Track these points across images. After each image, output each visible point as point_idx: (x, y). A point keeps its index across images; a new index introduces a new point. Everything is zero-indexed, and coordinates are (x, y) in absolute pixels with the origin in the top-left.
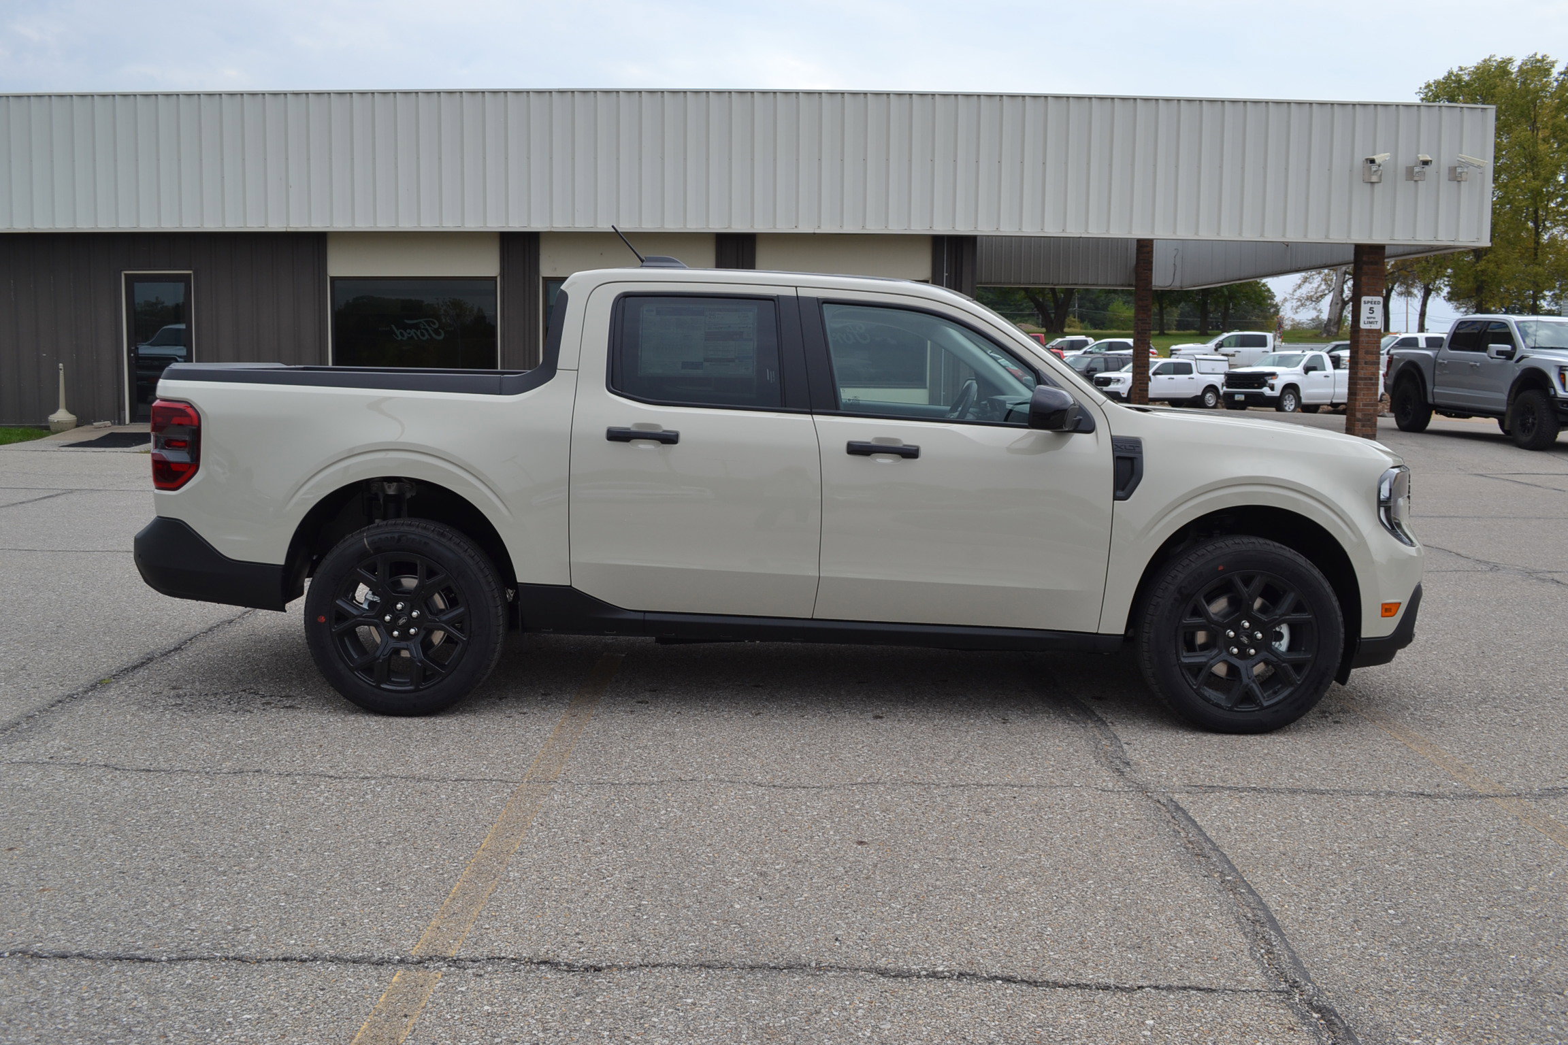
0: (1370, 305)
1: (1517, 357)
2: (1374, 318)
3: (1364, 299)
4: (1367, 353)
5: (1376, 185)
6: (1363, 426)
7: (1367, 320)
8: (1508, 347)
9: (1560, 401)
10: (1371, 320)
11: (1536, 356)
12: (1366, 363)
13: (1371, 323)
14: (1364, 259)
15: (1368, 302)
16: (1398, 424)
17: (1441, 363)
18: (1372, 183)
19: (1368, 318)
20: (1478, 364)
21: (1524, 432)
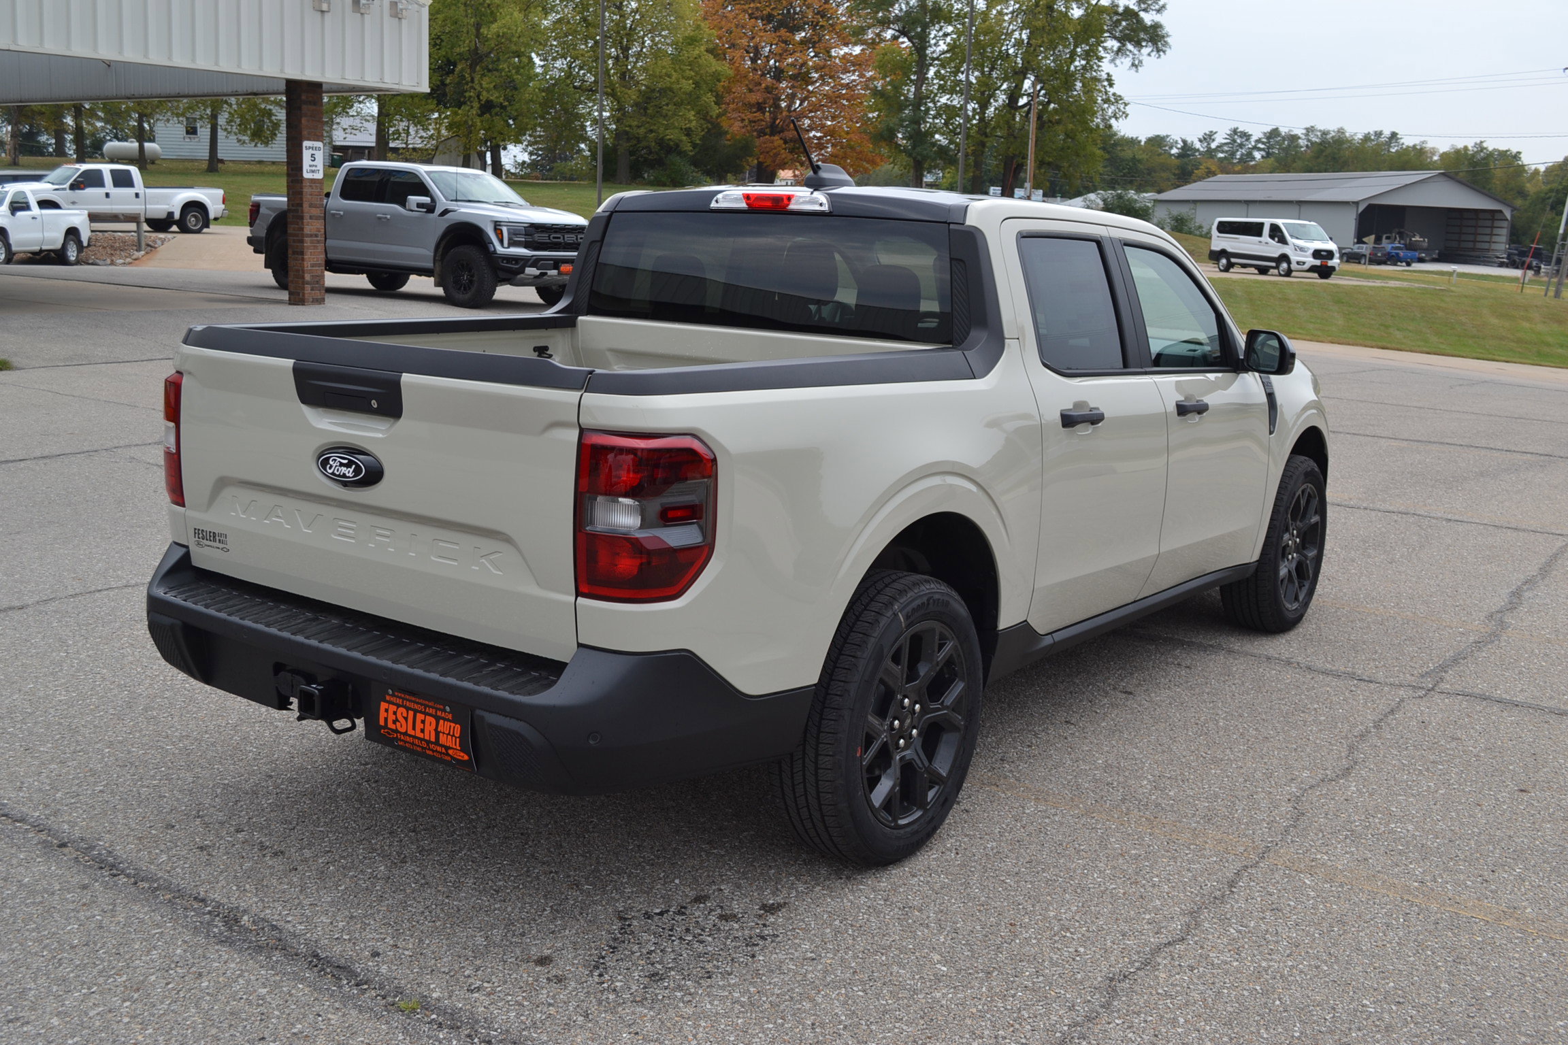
0: (311, 152)
1: (439, 210)
2: (316, 166)
3: (306, 144)
4: (311, 206)
5: (326, 14)
6: (312, 290)
7: (309, 168)
8: (426, 200)
9: (500, 257)
10: (313, 168)
11: (463, 210)
12: (311, 218)
13: (313, 171)
14: (303, 97)
15: (310, 148)
16: (277, 281)
17: (333, 215)
18: (322, 12)
19: (310, 166)
20: (389, 217)
21: (459, 289)
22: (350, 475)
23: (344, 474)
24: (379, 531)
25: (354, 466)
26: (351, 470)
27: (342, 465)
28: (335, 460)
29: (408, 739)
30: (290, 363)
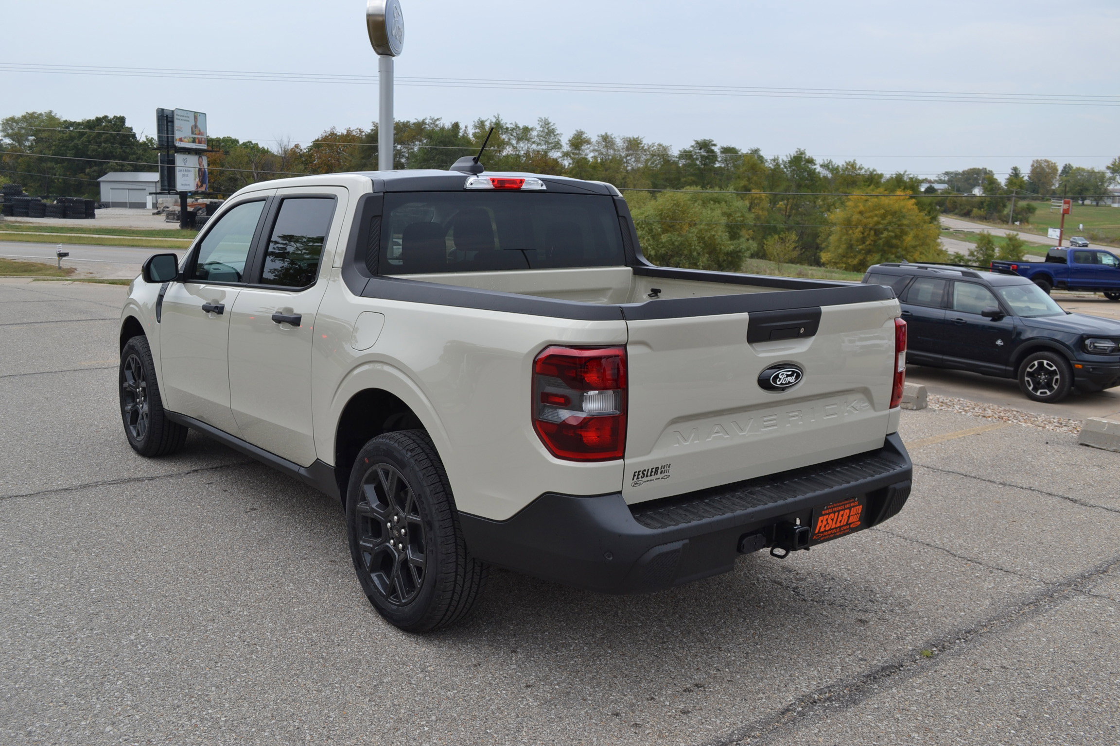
22: (793, 381)
23: (789, 382)
24: (790, 414)
25: (795, 374)
26: (794, 377)
27: (788, 376)
28: (783, 374)
29: (829, 533)
30: (745, 316)
